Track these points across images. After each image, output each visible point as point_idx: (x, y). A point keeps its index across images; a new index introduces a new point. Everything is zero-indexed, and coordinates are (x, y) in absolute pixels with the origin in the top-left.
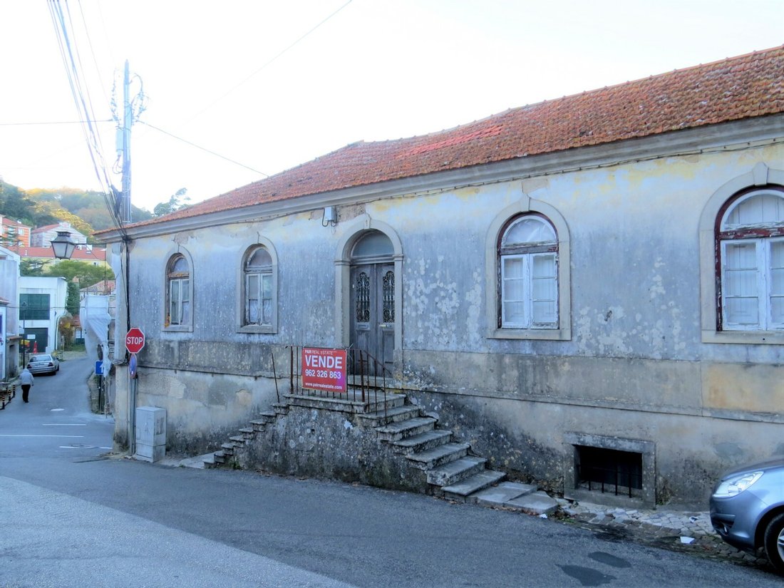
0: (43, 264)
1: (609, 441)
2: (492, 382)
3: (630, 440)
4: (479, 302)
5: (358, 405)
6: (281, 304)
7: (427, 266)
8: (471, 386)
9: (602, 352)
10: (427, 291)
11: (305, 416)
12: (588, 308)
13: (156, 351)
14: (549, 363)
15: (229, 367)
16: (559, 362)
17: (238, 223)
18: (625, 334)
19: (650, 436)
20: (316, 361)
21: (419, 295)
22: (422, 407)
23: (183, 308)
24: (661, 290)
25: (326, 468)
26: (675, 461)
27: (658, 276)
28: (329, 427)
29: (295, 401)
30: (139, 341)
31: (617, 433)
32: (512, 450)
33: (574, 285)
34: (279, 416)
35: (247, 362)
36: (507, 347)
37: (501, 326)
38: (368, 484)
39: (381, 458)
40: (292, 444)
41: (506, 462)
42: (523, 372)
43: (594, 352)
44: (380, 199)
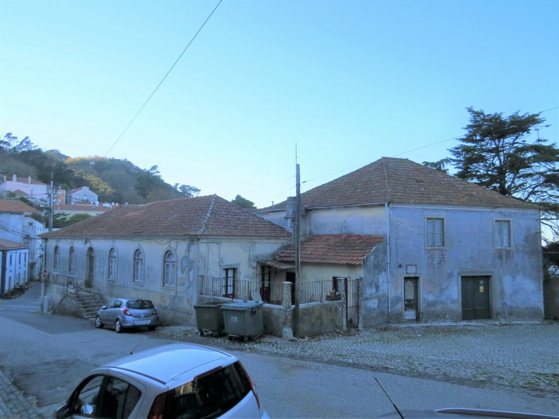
0: (67, 215)
7: (99, 259)
13: (51, 277)
14: (114, 287)
17: (69, 239)
21: (98, 267)
33: (118, 267)
36: (109, 282)
37: (109, 277)
42: (111, 288)
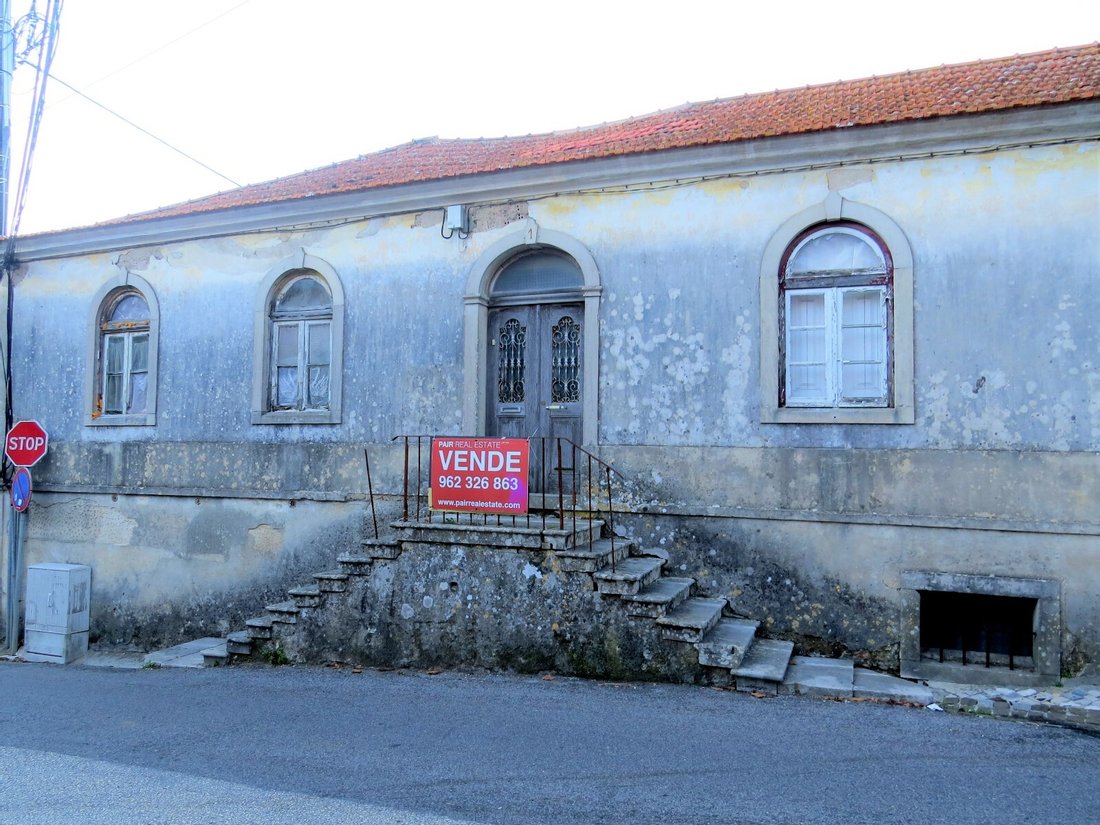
1: (983, 582)
2: (771, 494)
3: (1019, 579)
4: (747, 364)
5: (554, 536)
6: (349, 372)
7: (648, 307)
8: (731, 502)
9: (968, 442)
10: (648, 347)
11: (436, 560)
12: (944, 373)
13: (72, 463)
14: (875, 461)
15: (234, 485)
16: (893, 459)
17: (259, 232)
18: (1007, 414)
19: (1051, 571)
20: (465, 460)
21: (632, 353)
22: (636, 541)
23: (132, 384)
24: (1069, 344)
25: (481, 651)
26: (1093, 609)
27: (1064, 323)
28: (491, 577)
29: (415, 534)
30: (35, 443)
31: (995, 568)
32: (807, 603)
33: (920, 336)
34: (378, 564)
35: (273, 476)
36: (798, 436)
37: (784, 403)
38: (572, 675)
39: (602, 627)
40: (407, 611)
41: (795, 625)
42: (827, 475)
43: (955, 442)
44: (557, 195)
